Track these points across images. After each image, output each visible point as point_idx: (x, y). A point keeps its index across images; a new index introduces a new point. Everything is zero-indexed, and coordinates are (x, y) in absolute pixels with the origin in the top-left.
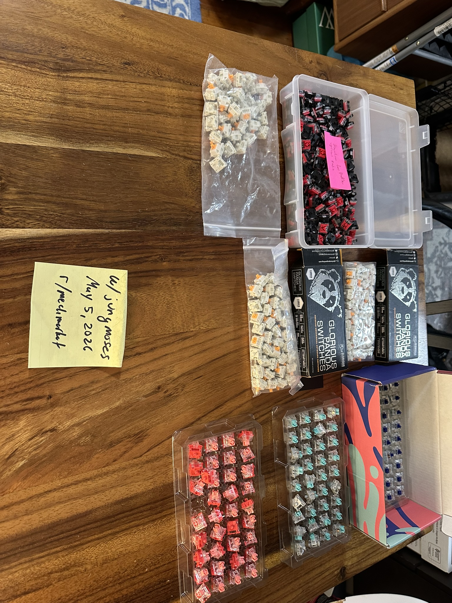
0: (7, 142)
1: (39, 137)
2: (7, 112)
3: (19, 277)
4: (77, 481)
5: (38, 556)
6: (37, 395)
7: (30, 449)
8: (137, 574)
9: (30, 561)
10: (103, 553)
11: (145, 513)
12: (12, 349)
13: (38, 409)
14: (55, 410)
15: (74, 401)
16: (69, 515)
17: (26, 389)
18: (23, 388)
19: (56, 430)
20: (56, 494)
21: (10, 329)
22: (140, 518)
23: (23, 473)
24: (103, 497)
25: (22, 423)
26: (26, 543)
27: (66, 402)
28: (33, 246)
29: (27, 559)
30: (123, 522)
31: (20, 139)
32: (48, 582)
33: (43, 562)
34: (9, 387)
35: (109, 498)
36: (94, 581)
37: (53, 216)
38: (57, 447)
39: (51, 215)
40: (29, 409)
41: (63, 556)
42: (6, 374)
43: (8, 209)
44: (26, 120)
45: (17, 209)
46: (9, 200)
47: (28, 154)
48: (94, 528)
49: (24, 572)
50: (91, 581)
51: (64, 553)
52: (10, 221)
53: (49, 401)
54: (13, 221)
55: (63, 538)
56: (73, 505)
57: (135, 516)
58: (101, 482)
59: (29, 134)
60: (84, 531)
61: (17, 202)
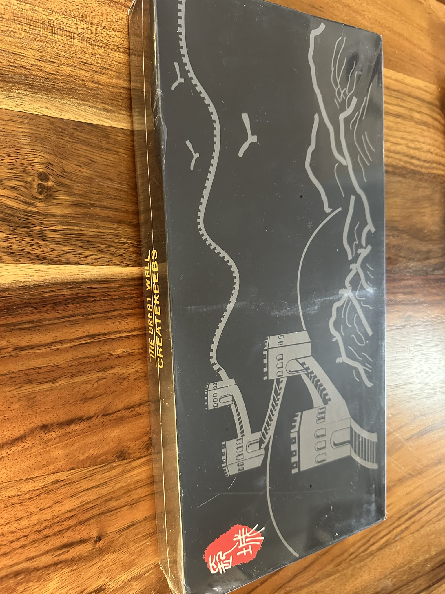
0: (63, 117)
1: (114, 112)
2: (67, 65)
3: (64, 346)
6: (78, 537)
12: (44, 466)
13: (80, 559)
14: (104, 558)
15: (135, 543)
17: (62, 530)
18: (57, 528)
19: (104, 589)
21: (43, 435)
25: (52, 585)
27: (123, 545)
28: (91, 295)
31: (84, 113)
34: (35, 529)
37: (126, 246)
39: (124, 243)
40: (66, 561)
42: (33, 509)
43: (54, 231)
44: (94, 82)
45: (69, 232)
46: (57, 216)
47: (94, 140)
52: (56, 253)
53: (97, 545)
54: (62, 253)
59: (99, 106)
61: (71, 220)
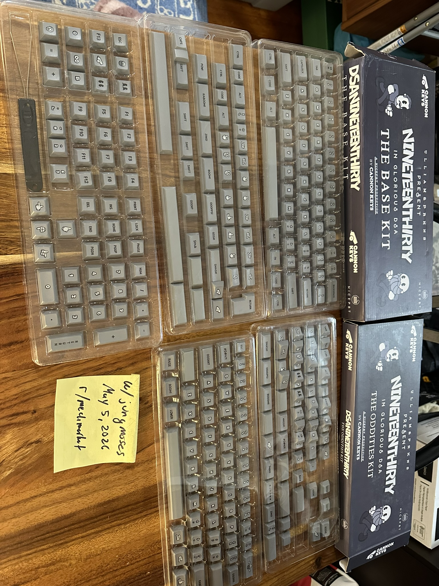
4: (61, 487)
5: (25, 553)
7: (16, 460)
8: (119, 567)
9: (18, 558)
10: (86, 550)
11: (126, 513)
16: (54, 517)
20: (42, 499)
22: (122, 518)
23: (11, 481)
24: (86, 500)
26: (15, 542)
29: (16, 556)
30: (106, 522)
32: (35, 576)
33: (31, 559)
35: (92, 501)
36: (79, 574)
38: (41, 457)
41: (49, 553)
48: (78, 528)
49: (13, 567)
50: (76, 574)
51: (49, 551)
55: (49, 537)
56: (58, 508)
57: (116, 516)
58: (84, 487)
60: (69, 531)
